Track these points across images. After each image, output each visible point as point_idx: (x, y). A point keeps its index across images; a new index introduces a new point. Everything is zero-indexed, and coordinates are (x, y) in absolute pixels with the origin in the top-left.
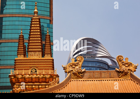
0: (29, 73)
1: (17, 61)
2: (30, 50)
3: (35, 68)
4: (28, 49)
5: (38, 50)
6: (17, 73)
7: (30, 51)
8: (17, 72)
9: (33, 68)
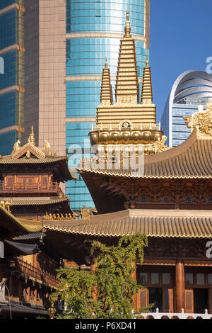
0: (120, 129)
1: (99, 110)
2: (119, 92)
3: (128, 121)
4: (116, 90)
5: (131, 92)
6: (102, 129)
7: (119, 94)
8: (101, 127)
9: (125, 121)
